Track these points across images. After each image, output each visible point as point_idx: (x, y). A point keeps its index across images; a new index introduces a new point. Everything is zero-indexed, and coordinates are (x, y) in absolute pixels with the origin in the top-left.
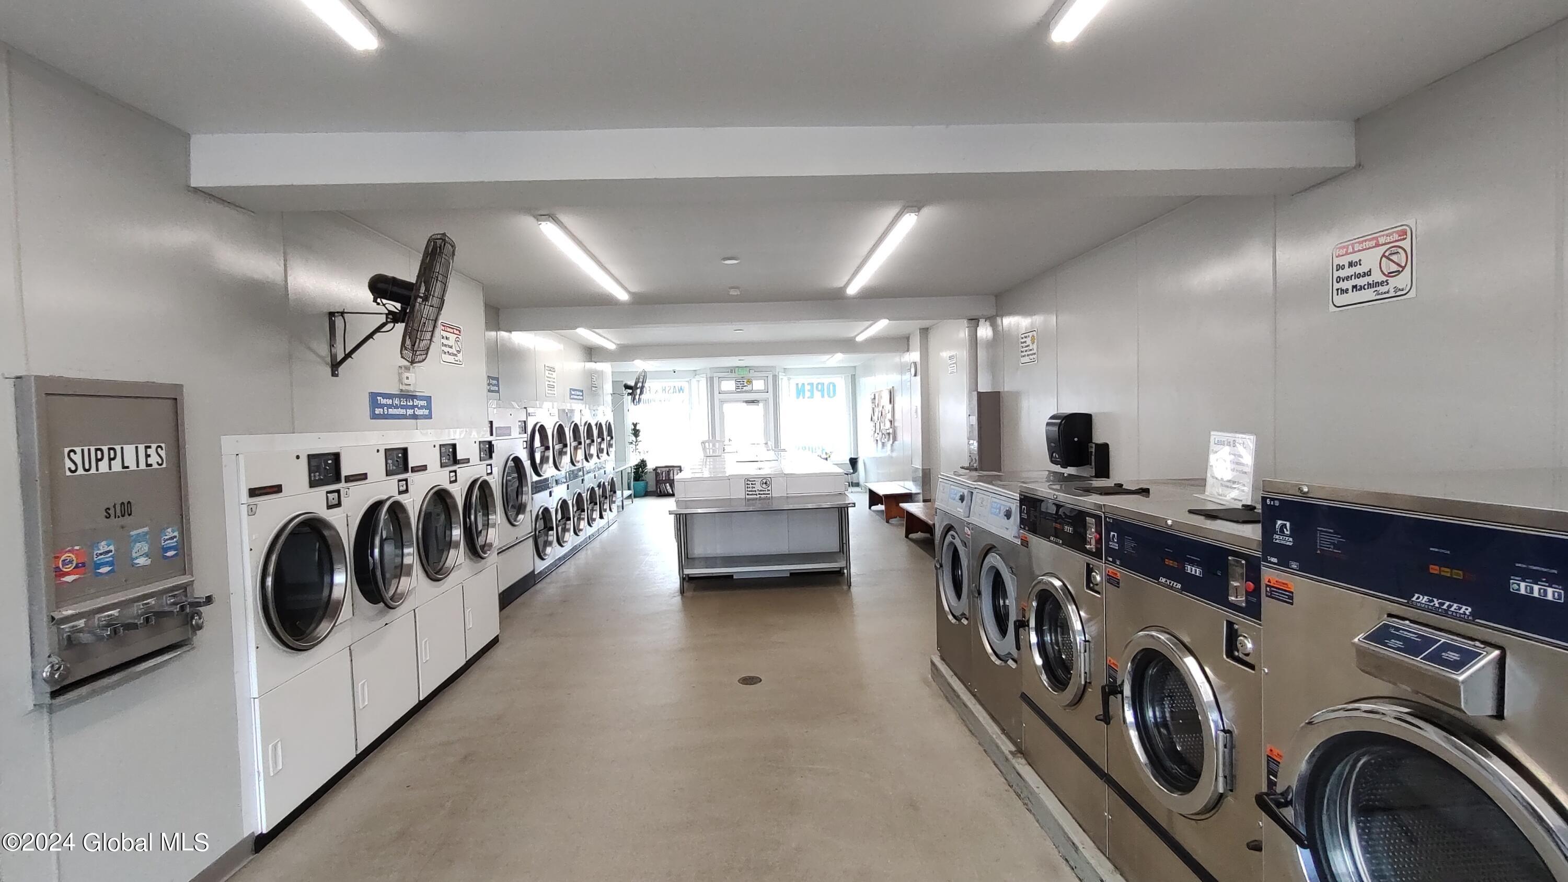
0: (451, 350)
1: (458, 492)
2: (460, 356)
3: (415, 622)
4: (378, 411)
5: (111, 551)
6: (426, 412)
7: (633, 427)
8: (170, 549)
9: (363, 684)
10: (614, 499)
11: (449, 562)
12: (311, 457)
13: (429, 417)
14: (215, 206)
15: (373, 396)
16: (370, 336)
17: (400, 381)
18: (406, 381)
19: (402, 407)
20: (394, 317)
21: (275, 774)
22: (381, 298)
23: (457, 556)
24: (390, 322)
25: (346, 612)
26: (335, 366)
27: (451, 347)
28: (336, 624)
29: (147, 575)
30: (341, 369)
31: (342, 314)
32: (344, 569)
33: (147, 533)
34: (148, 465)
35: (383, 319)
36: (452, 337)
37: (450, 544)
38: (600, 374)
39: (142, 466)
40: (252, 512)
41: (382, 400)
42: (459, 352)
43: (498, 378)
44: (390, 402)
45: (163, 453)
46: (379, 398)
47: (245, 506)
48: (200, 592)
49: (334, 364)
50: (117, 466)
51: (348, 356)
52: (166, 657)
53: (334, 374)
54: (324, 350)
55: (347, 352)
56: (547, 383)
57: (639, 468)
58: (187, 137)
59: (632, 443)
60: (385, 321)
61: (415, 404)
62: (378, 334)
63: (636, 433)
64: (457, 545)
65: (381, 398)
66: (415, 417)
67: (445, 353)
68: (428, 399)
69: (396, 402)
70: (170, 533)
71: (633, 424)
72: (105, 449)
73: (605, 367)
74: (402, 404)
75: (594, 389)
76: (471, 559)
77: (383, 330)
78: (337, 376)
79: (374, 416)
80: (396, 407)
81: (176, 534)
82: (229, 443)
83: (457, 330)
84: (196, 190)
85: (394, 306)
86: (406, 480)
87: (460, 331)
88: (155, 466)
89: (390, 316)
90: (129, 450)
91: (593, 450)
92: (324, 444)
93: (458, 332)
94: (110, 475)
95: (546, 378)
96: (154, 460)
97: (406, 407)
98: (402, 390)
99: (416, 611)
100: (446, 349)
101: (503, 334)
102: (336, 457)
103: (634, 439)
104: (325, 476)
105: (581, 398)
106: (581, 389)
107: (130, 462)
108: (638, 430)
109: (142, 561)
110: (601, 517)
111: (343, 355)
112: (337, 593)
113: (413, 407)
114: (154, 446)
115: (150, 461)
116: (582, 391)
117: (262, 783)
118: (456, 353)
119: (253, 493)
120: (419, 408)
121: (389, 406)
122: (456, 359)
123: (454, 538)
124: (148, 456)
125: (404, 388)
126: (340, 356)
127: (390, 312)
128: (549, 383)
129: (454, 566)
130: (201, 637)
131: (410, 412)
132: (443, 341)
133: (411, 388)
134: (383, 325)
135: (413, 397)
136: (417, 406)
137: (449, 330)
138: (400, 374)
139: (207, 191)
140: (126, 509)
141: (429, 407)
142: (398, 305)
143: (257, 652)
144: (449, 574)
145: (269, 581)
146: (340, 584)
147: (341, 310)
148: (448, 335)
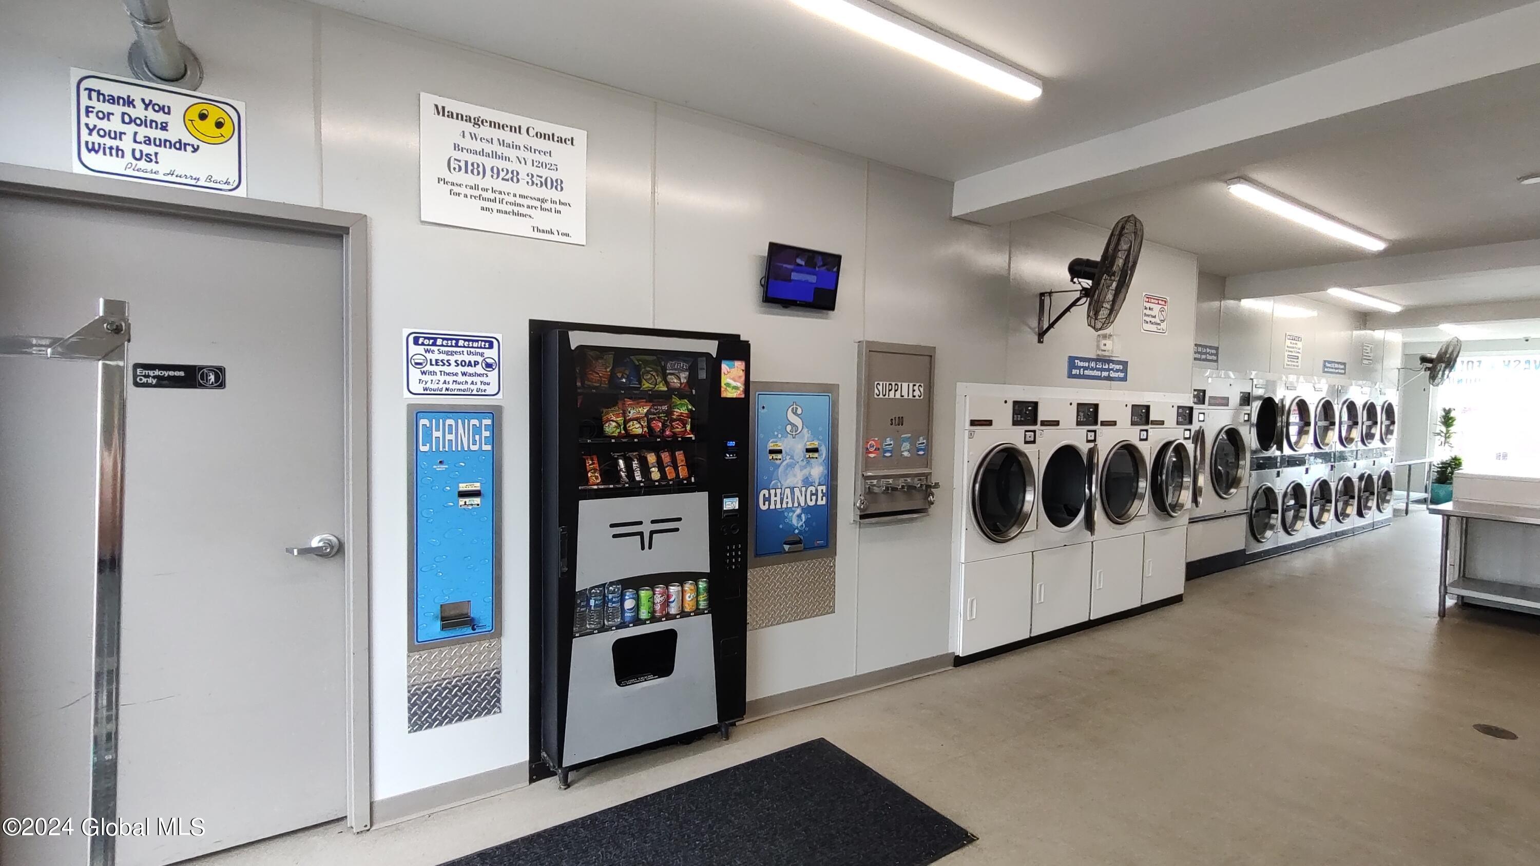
0: (1153, 320)
1: (1148, 451)
2: (1163, 325)
3: (1092, 552)
4: (1074, 372)
5: (891, 444)
6: (1122, 375)
7: (1444, 414)
8: (921, 450)
9: (1041, 585)
10: (1388, 498)
11: (1133, 511)
12: (1015, 403)
13: (1124, 379)
14: (966, 227)
15: (1072, 360)
16: (1068, 309)
17: (1098, 347)
18: (1103, 348)
19: (1098, 369)
20: (1086, 292)
21: (970, 620)
22: (1078, 277)
23: (1143, 507)
24: (1083, 297)
25: (1030, 525)
26: (1041, 335)
27: (1155, 317)
28: (1023, 531)
29: (907, 463)
30: (1046, 337)
31: (1050, 293)
32: (1033, 489)
33: (909, 438)
34: (914, 396)
35: (1078, 295)
36: (1157, 308)
37: (1134, 495)
38: (1382, 345)
39: (911, 396)
40: (971, 436)
41: (1079, 362)
42: (1163, 321)
43: (1218, 348)
44: (1086, 364)
45: (922, 389)
46: (1076, 361)
47: (967, 431)
48: (934, 481)
49: (1041, 332)
50: (898, 396)
51: (1051, 326)
52: (915, 516)
53: (1040, 341)
54: (1034, 323)
55: (1051, 322)
56: (1287, 353)
57: (1447, 468)
58: (952, 184)
59: (1439, 434)
60: (1079, 296)
61: (1110, 367)
62: (1074, 308)
63: (1448, 420)
64: (1142, 497)
65: (1078, 361)
66: (1109, 378)
67: (1147, 322)
68: (1125, 364)
69: (1093, 364)
70: (921, 440)
71: (1445, 410)
72: (893, 384)
73: (1394, 337)
74: (1098, 366)
75: (1365, 362)
76: (1157, 515)
77: (1077, 304)
78: (1042, 342)
79: (1071, 376)
80: (1092, 369)
81: (925, 441)
82: (962, 388)
83: (1162, 300)
84: (956, 218)
85: (1087, 283)
86: (1095, 431)
87: (1165, 302)
88: (917, 397)
89: (1083, 292)
90: (905, 385)
91: (1356, 434)
92: (1026, 394)
93: (1163, 303)
94: (894, 399)
95: (1286, 348)
96: (917, 393)
97: (1102, 370)
98: (1098, 355)
99: (1094, 543)
100: (1148, 319)
101: (1231, 303)
102: (1035, 405)
103: (1444, 429)
104: (1025, 419)
105: (1343, 371)
106: (1344, 361)
107: (905, 393)
108: (1451, 418)
109: (906, 454)
110: (1360, 514)
111: (1048, 325)
112: (1027, 508)
113: (1109, 370)
114: (918, 385)
115: (915, 394)
116: (1344, 364)
117: (962, 621)
118: (1159, 322)
119: (973, 423)
120: (1114, 371)
121: (1085, 368)
122: (1159, 327)
123: (1140, 490)
124: (914, 391)
125: (1100, 353)
126: (1046, 326)
127: (1084, 289)
128: (1290, 354)
129: (1136, 516)
130: (933, 510)
131: (1105, 374)
132: (1145, 311)
133: (1106, 354)
134: (1078, 300)
135: (1109, 361)
136: (1112, 369)
137: (1153, 301)
138: (1098, 341)
139: (963, 218)
140: (901, 421)
141: (1125, 371)
142: (1090, 282)
143: (966, 533)
144: (1130, 521)
145: (977, 486)
146: (1029, 502)
147: (1049, 291)
148: (1152, 306)
